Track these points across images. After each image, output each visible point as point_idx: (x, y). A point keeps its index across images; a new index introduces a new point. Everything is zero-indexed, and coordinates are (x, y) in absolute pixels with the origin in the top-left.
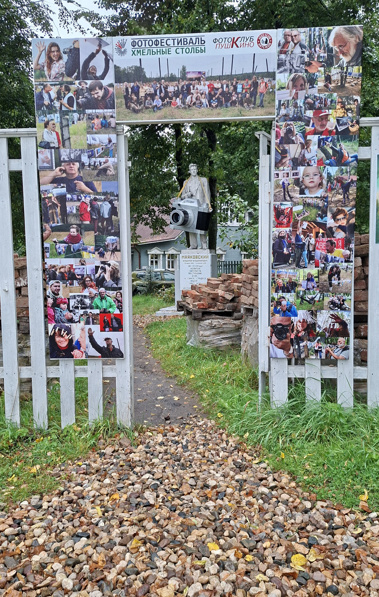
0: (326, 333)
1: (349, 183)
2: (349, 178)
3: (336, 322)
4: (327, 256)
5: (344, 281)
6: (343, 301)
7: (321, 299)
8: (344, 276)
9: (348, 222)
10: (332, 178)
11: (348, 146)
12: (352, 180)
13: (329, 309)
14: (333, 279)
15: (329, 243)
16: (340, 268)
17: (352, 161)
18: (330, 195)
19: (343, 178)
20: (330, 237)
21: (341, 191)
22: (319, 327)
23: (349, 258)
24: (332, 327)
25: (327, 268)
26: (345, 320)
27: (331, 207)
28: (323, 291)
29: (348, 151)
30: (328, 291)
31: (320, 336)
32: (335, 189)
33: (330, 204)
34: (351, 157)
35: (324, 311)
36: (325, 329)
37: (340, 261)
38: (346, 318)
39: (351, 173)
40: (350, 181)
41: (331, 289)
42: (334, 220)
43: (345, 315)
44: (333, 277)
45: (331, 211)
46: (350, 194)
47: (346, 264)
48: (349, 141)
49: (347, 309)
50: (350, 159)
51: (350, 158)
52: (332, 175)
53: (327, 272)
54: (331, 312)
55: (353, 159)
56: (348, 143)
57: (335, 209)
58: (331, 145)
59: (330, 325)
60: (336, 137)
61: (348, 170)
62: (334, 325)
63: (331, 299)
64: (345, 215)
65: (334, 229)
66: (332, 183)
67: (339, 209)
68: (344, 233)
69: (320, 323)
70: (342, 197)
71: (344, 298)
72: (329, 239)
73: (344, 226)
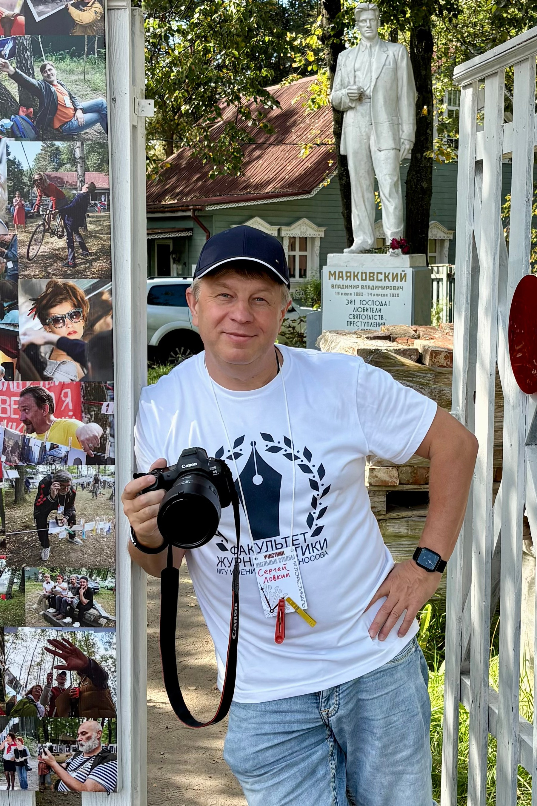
0: (39, 703)
1: (84, 198)
2: (83, 182)
3: (70, 668)
4: (26, 443)
5: (88, 527)
6: (90, 593)
7: (15, 588)
8: (89, 511)
9: (89, 328)
10: (26, 180)
11: (71, 72)
12: (92, 186)
13: (43, 623)
14: (51, 520)
15: (31, 401)
16: (74, 482)
17: (89, 124)
18: (22, 237)
19: (61, 181)
20: (34, 379)
21: (57, 223)
22: (15, 683)
23: (102, 449)
24: (55, 684)
25: (28, 483)
26: (97, 658)
27: (29, 277)
28: (20, 562)
29: (74, 88)
30: (38, 561)
31: (17, 713)
32: (39, 216)
33: (26, 267)
34: (85, 111)
35: (27, 630)
36: (35, 691)
37: (70, 462)
38: (102, 652)
39: (89, 163)
40: (84, 190)
41: (46, 554)
42: (43, 321)
43: (99, 644)
44: (53, 513)
45: (30, 290)
46: (92, 235)
47: (92, 470)
48: (72, 56)
49: (103, 621)
50: (82, 117)
51: (79, 113)
52: (25, 167)
53: (31, 497)
54: (53, 633)
55: (89, 116)
56: (68, 64)
57: (42, 285)
58: (12, 69)
59: (50, 676)
60: (26, 40)
61: (78, 154)
62: (62, 677)
63: (48, 587)
64: (79, 304)
65: (44, 351)
66: (25, 196)
67: (56, 284)
68: (77, 365)
69: (15, 671)
70: (62, 243)
71: (91, 585)
72: (28, 384)
73: (76, 342)
